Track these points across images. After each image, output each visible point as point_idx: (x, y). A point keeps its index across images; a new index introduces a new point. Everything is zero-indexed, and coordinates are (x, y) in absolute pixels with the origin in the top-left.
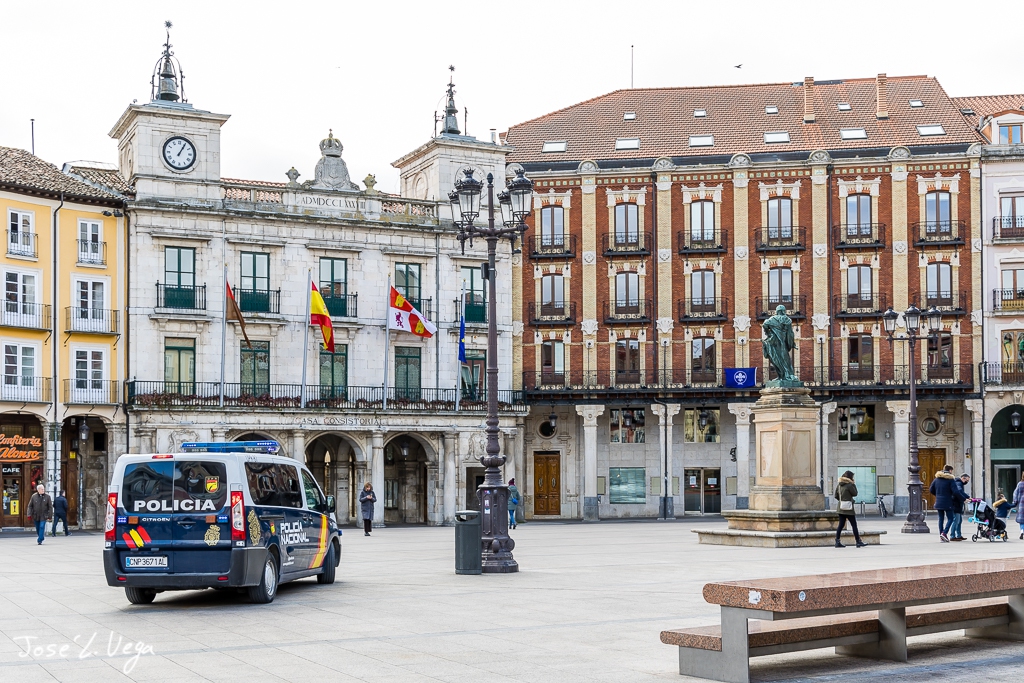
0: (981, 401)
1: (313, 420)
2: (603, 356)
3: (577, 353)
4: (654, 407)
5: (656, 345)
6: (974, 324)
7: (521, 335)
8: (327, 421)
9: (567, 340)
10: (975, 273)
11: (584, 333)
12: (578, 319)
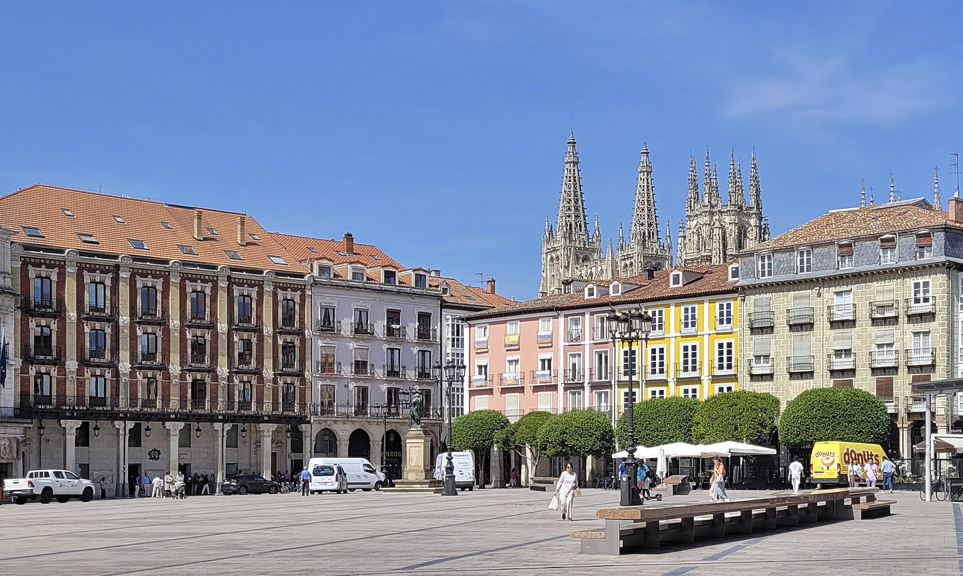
0: (310, 425)
2: (80, 387)
3: (62, 383)
4: (116, 422)
5: (118, 382)
6: (307, 381)
7: (20, 368)
9: (54, 373)
10: (308, 351)
11: (67, 370)
12: (63, 359)
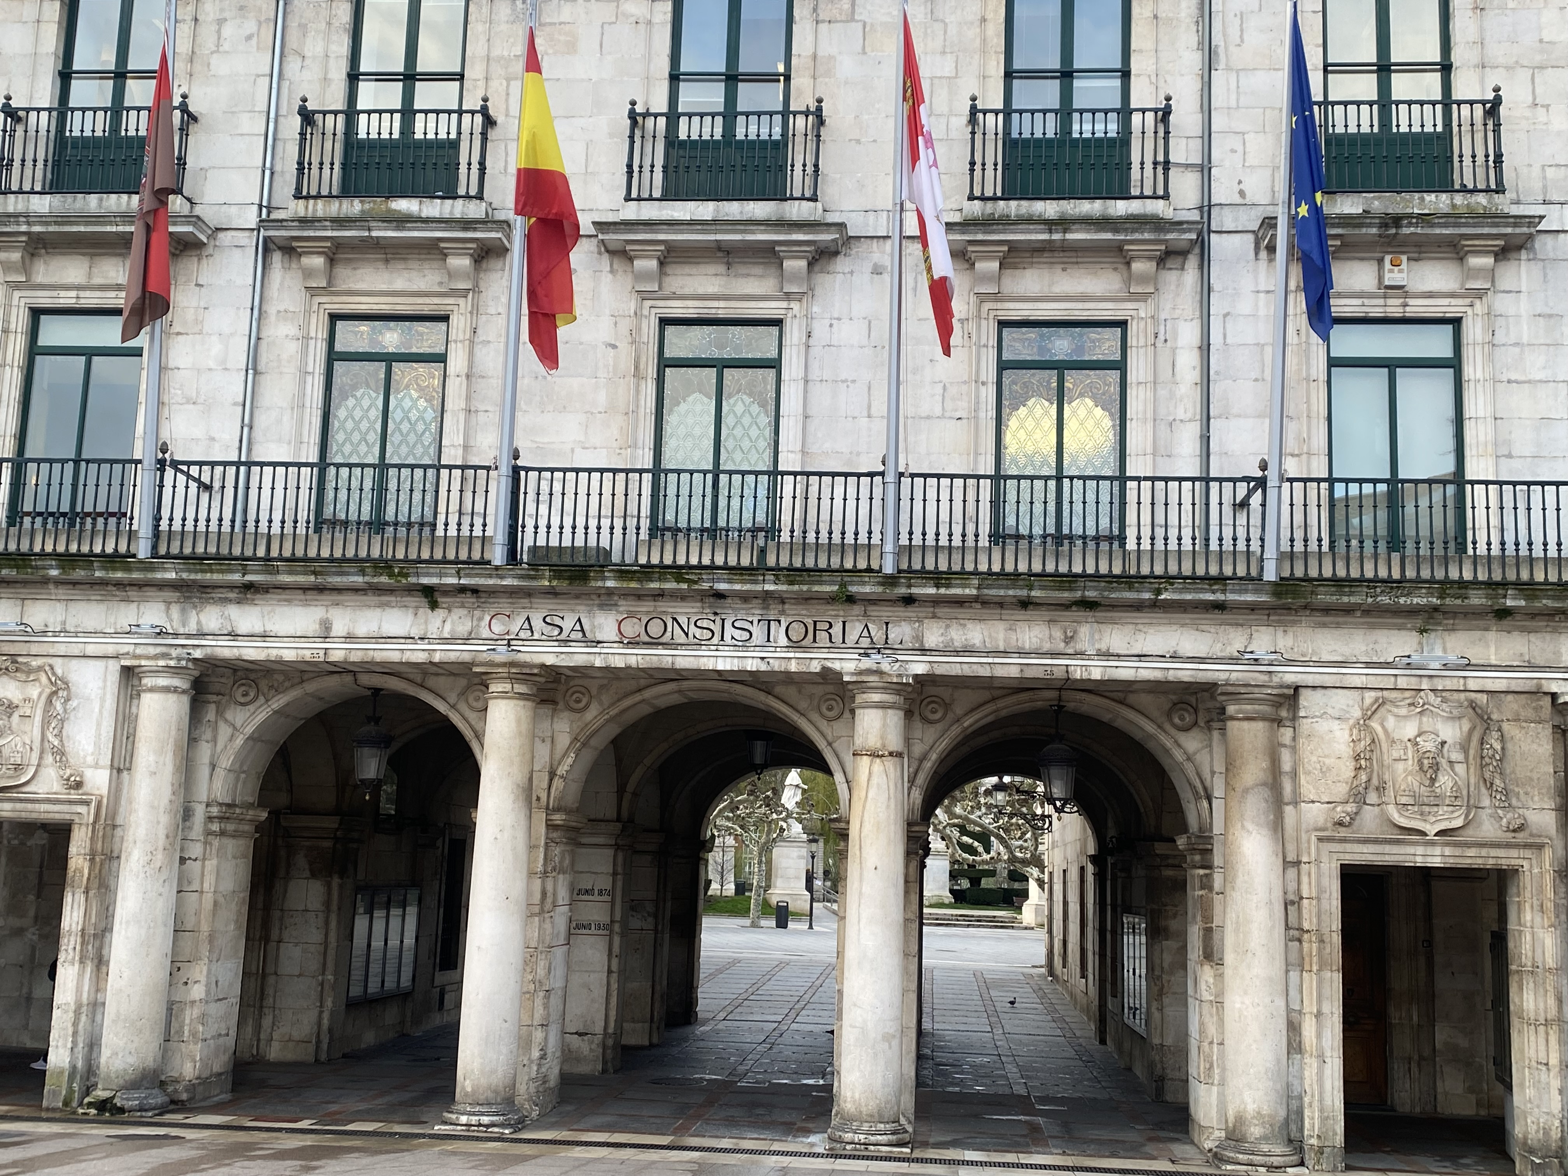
1: (568, 623)
8: (632, 629)
